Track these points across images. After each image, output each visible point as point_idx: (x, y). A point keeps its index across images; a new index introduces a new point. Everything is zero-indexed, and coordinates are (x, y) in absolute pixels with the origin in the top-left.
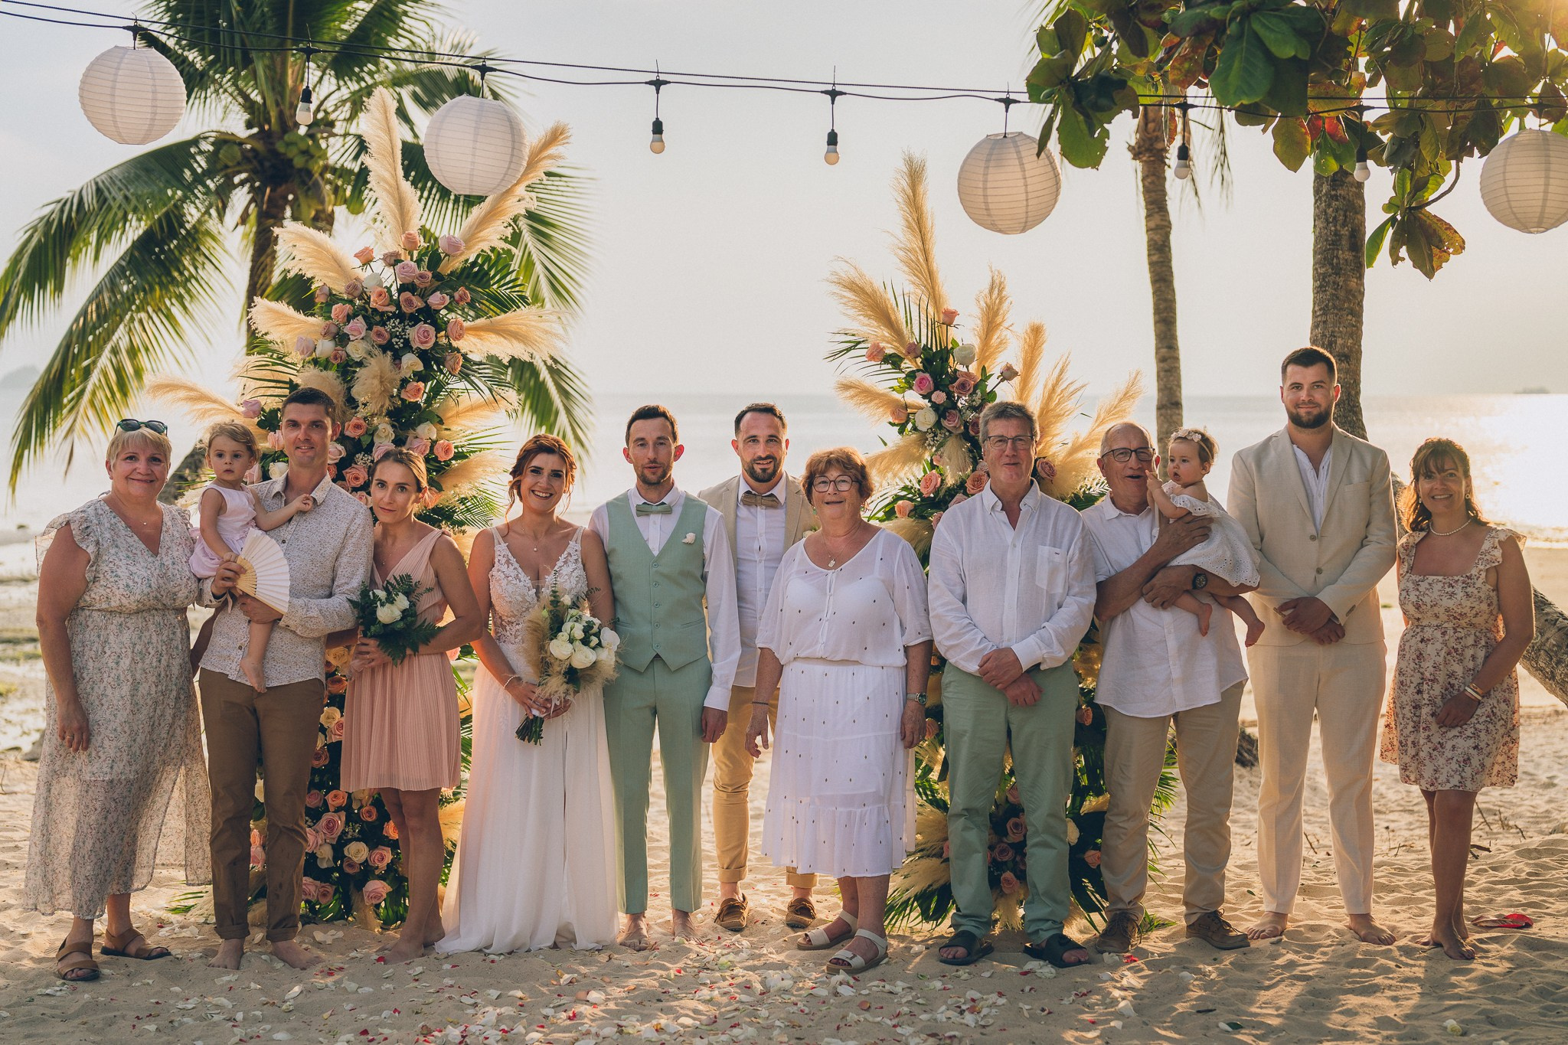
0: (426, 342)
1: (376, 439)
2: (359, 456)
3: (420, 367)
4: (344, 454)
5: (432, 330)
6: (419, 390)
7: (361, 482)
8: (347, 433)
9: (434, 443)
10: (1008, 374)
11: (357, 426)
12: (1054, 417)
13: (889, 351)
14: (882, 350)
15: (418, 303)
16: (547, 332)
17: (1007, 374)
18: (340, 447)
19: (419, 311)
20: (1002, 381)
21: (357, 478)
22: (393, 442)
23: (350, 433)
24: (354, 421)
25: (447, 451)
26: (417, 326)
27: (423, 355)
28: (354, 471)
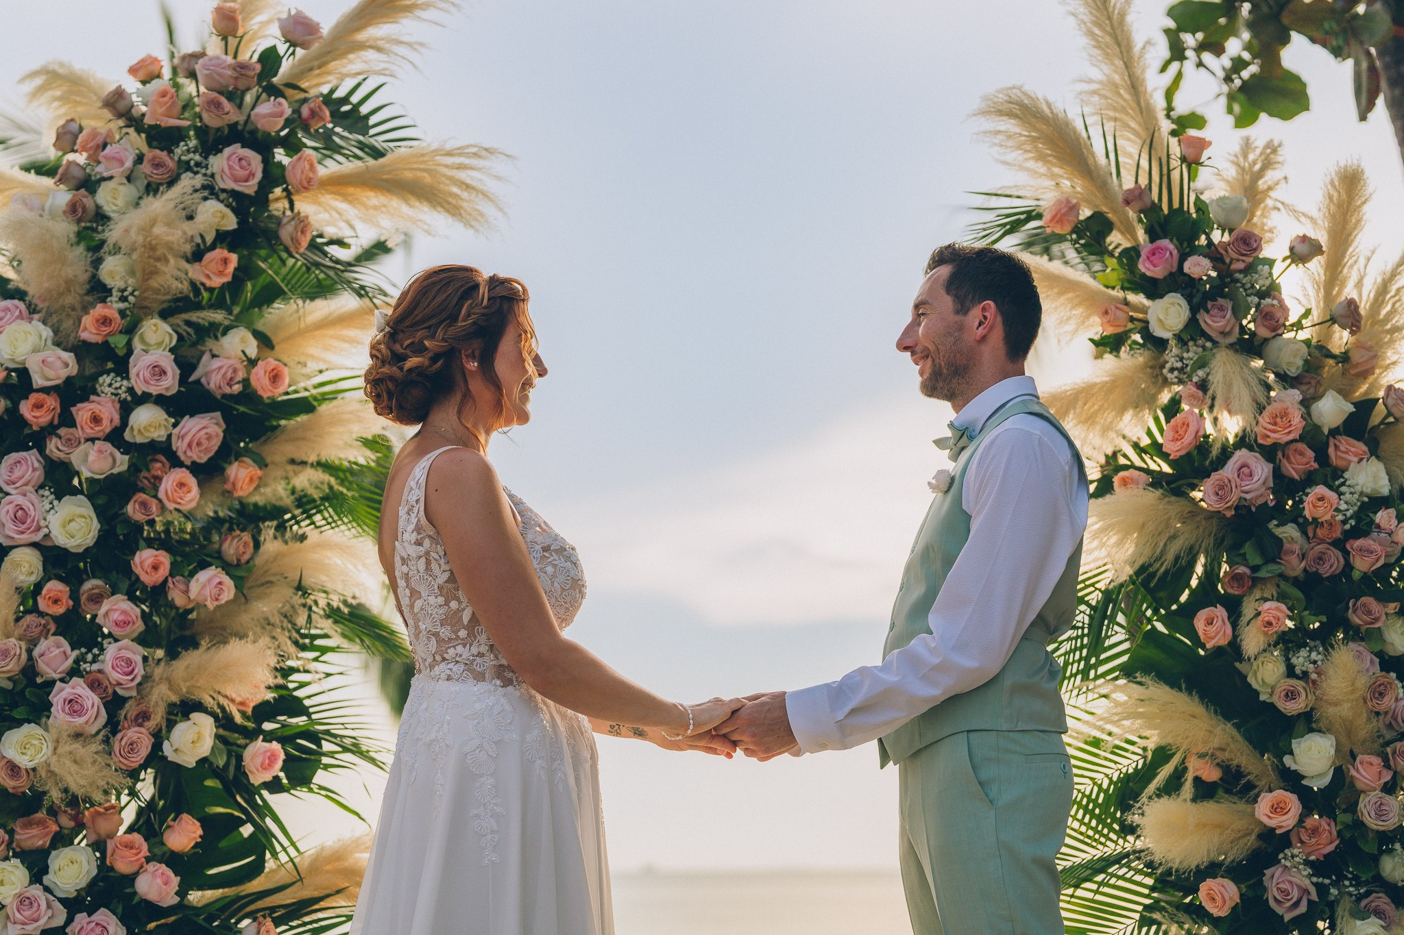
0: (246, 181)
1: (137, 345)
2: (105, 379)
3: (231, 222)
4: (73, 369)
5: (255, 159)
6: (225, 261)
7: (106, 427)
8: (85, 335)
9: (252, 363)
10: (1302, 252)
11: (105, 321)
12: (1388, 332)
13: (1086, 213)
14: (1073, 208)
15: (232, 115)
16: (468, 187)
17: (1302, 249)
18: (69, 357)
19: (233, 126)
20: (1293, 262)
21: (96, 420)
22: (171, 350)
23: (89, 331)
24: (99, 310)
25: (275, 377)
26: (227, 151)
27: (239, 202)
28: (92, 406)
